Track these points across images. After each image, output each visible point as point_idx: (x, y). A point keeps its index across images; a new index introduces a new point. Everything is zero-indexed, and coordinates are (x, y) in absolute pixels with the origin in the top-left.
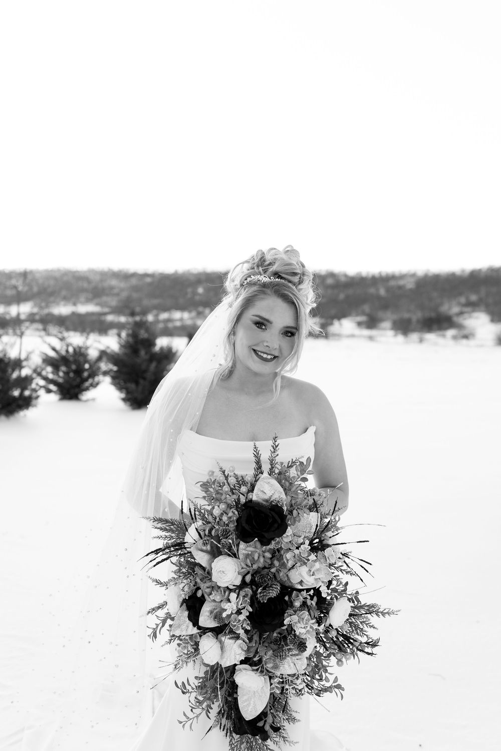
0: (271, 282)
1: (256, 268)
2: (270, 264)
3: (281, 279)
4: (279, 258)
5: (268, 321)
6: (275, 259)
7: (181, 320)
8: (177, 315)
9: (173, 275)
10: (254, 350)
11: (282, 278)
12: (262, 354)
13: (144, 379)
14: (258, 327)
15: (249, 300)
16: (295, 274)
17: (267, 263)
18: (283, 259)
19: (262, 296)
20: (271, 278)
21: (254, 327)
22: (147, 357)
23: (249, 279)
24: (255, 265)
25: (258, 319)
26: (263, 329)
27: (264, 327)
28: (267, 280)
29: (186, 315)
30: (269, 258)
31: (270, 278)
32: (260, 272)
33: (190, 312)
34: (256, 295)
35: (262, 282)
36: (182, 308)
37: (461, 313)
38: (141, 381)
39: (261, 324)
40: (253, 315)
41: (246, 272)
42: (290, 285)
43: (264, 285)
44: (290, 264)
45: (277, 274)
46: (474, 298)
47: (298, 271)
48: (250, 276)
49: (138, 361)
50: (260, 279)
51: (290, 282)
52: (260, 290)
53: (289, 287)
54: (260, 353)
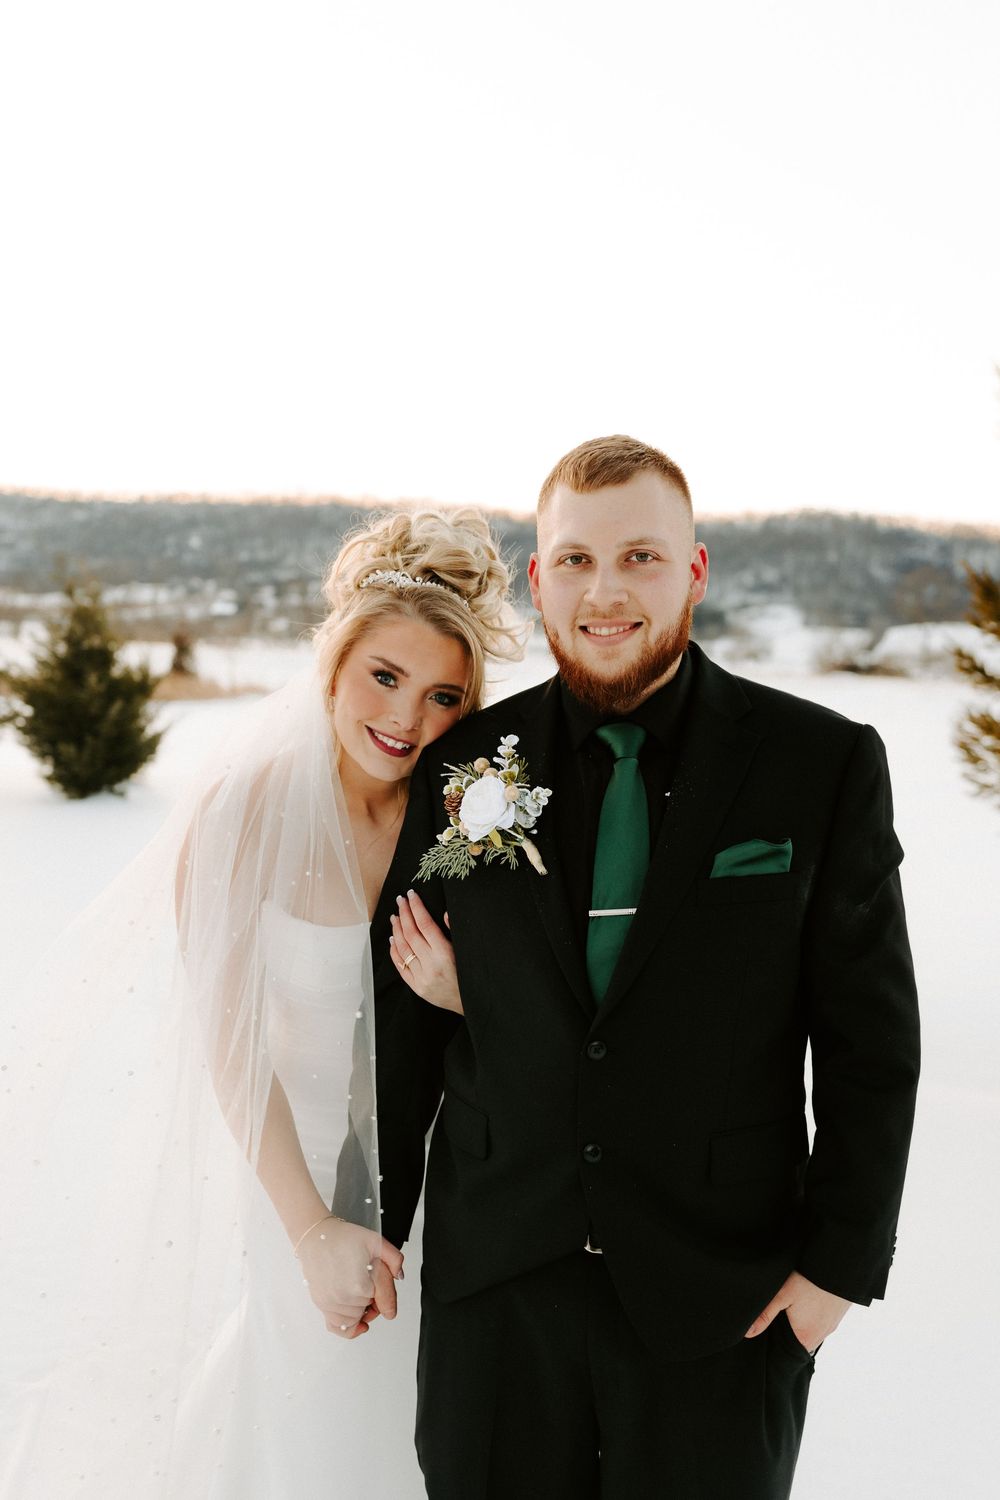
0: (416, 589)
1: (388, 554)
2: (416, 550)
3: (437, 583)
4: (437, 539)
5: (400, 670)
6: (428, 539)
7: (154, 604)
8: (144, 594)
9: (134, 505)
10: (371, 731)
11: (439, 581)
12: (385, 740)
13: (96, 735)
14: (380, 682)
15: (367, 623)
16: (469, 575)
17: (413, 546)
18: (446, 542)
19: (393, 617)
20: (417, 579)
21: (373, 682)
22: (102, 688)
23: (371, 579)
24: (388, 548)
25: (380, 666)
26: (391, 686)
27: (392, 683)
28: (406, 582)
29: (163, 595)
30: (417, 535)
31: (414, 580)
32: (396, 564)
33: (172, 587)
34: (380, 614)
35: (398, 586)
36: (155, 579)
37: (745, 606)
38: (89, 739)
39: (387, 675)
40: (372, 657)
41: (370, 560)
42: (455, 596)
43: (400, 594)
44: (459, 554)
45: (429, 573)
46: (770, 575)
47: (476, 569)
48: (374, 571)
49: (83, 696)
50: (395, 580)
51: (455, 589)
52: (390, 604)
53: (450, 601)
54: (380, 737)
